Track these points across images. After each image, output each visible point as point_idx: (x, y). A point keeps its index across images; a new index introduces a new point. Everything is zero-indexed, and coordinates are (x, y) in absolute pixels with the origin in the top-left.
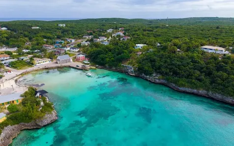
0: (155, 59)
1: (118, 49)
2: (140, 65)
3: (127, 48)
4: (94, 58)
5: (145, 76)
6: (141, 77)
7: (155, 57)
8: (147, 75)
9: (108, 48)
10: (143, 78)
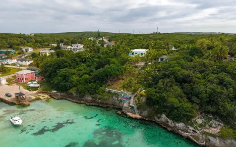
0: (188, 76)
1: (99, 58)
2: (152, 91)
3: (115, 56)
4: (50, 76)
5: (171, 123)
6: (158, 124)
7: (186, 72)
8: (178, 121)
9: (79, 57)
10: (164, 127)
